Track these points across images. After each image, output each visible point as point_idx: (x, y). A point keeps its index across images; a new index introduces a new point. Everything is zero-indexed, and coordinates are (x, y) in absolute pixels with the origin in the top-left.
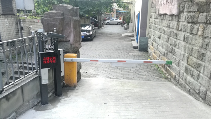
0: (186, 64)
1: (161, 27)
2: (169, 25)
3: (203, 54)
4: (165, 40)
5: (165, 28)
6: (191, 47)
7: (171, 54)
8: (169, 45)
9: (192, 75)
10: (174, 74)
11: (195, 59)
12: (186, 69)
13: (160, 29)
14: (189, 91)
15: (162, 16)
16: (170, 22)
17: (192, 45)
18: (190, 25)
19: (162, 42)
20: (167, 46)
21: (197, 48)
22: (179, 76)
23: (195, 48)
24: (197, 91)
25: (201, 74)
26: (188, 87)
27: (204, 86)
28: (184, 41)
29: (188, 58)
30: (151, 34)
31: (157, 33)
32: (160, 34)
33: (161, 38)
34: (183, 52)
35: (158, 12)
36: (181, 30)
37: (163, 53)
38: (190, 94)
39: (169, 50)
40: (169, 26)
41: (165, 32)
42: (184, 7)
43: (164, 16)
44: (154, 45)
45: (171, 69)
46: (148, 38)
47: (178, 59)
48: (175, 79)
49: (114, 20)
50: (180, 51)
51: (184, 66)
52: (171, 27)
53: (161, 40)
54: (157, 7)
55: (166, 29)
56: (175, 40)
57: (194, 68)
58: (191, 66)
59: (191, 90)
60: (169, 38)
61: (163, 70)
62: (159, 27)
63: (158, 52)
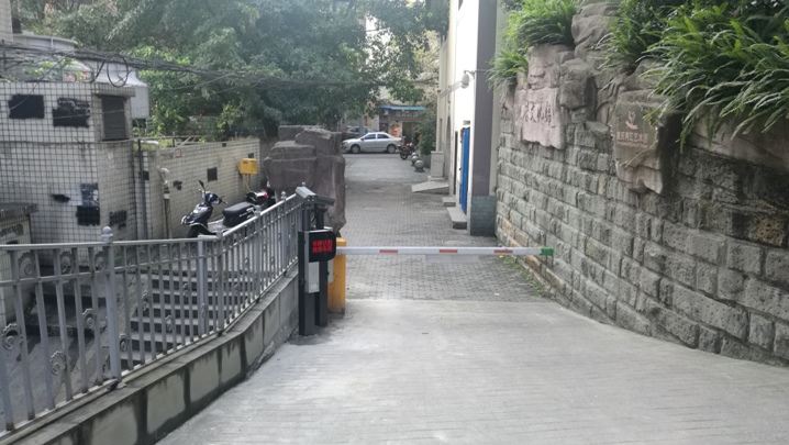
0: (583, 256)
1: (529, 172)
2: (547, 170)
3: (608, 231)
4: (540, 204)
5: (538, 176)
6: (589, 218)
7: (553, 237)
8: (549, 216)
9: (594, 276)
10: (562, 282)
11: (596, 243)
12: (584, 265)
13: (526, 176)
14: (591, 311)
15: (530, 147)
16: (549, 161)
17: (590, 214)
18: (585, 173)
19: (534, 208)
20: (545, 218)
21: (598, 220)
22: (572, 285)
23: (596, 220)
24: (603, 307)
25: (608, 272)
26: (588, 303)
27: (613, 293)
28: (577, 206)
29: (586, 241)
30: (504, 189)
31: (519, 185)
32: (526, 189)
33: (531, 201)
34: (576, 231)
35: (519, 136)
36: (570, 183)
37: (535, 237)
38: (592, 317)
39: (550, 227)
40: (545, 172)
41: (537, 185)
42: (572, 134)
43: (535, 147)
44: (512, 218)
45: (554, 272)
46: (495, 200)
47: (569, 246)
48: (564, 294)
49: (373, 136)
50: (570, 229)
51: (580, 260)
52: (550, 174)
53: (529, 205)
54: (516, 123)
55: (540, 178)
56: (560, 204)
57: (596, 261)
58: (592, 258)
59: (595, 308)
60: (547, 200)
61: (539, 278)
62: (523, 171)
63: (523, 234)
